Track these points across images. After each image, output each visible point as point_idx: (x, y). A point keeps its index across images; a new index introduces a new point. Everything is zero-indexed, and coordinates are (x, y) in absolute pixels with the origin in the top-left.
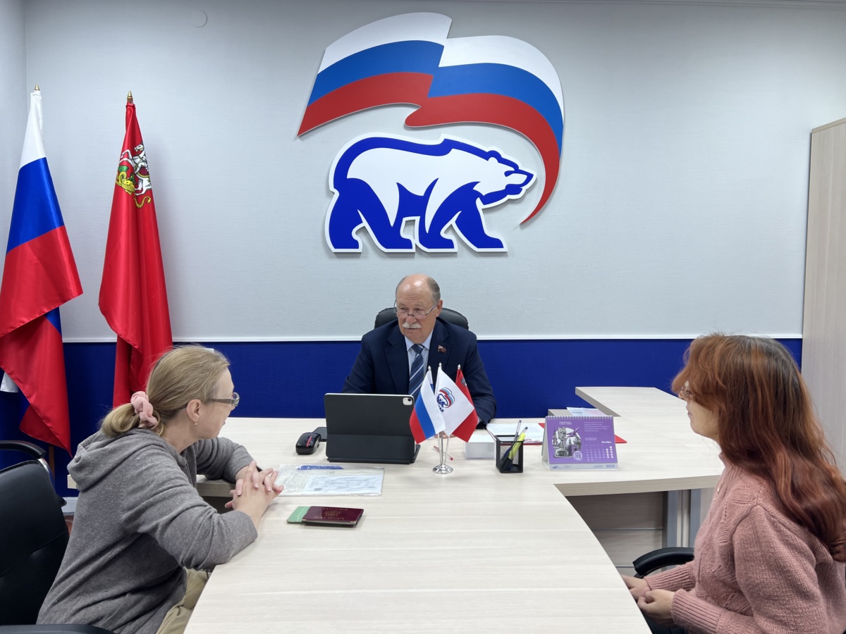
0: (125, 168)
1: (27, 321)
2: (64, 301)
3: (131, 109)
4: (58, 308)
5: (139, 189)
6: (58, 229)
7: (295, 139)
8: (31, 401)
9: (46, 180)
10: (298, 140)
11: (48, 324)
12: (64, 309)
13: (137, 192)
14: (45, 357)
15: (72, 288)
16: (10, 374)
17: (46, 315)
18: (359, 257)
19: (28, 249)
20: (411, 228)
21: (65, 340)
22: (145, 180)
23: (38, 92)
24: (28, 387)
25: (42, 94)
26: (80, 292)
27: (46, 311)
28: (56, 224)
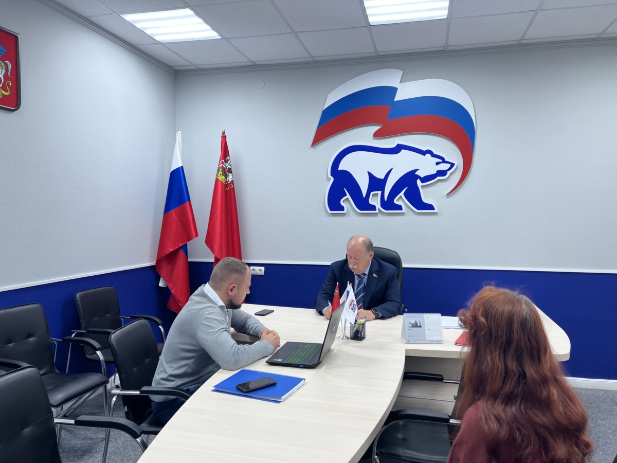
0: (221, 170)
1: (172, 250)
2: (189, 240)
3: (224, 137)
4: (186, 244)
5: (228, 180)
6: (187, 202)
7: (310, 148)
8: (173, 292)
9: (182, 177)
10: (312, 149)
11: (182, 252)
12: (189, 244)
13: (227, 182)
14: (180, 269)
15: (193, 233)
16: (163, 277)
17: (181, 247)
18: (344, 216)
19: (173, 213)
20: (376, 198)
21: (190, 260)
22: (230, 175)
23: (180, 132)
24: (171, 285)
25: (182, 133)
26: (197, 235)
27: (181, 245)
28: (187, 200)
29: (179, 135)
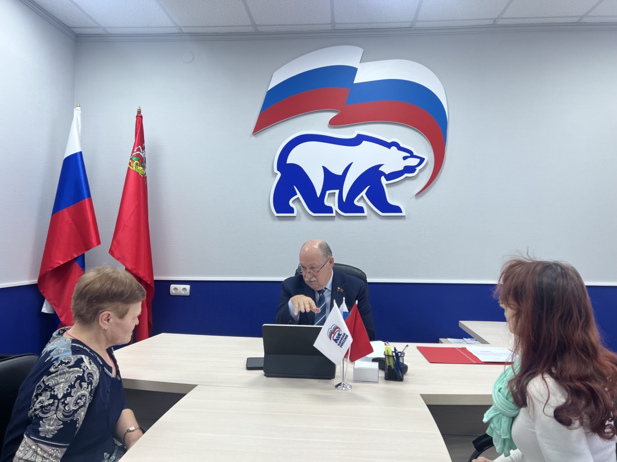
0: (136, 158)
1: (62, 263)
2: (88, 249)
3: (139, 118)
4: (84, 254)
6: (87, 199)
8: (62, 319)
9: (80, 167)
10: (253, 137)
11: (77, 265)
15: (94, 240)
16: (49, 300)
17: (75, 259)
18: (294, 220)
19: (66, 213)
20: (333, 198)
23: (79, 108)
24: (60, 310)
26: (99, 243)
27: (76, 256)
28: (86, 197)
29: (77, 112)
